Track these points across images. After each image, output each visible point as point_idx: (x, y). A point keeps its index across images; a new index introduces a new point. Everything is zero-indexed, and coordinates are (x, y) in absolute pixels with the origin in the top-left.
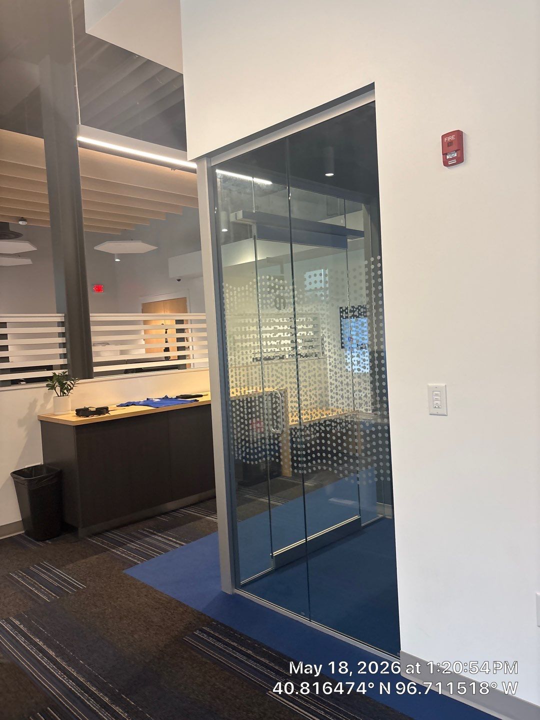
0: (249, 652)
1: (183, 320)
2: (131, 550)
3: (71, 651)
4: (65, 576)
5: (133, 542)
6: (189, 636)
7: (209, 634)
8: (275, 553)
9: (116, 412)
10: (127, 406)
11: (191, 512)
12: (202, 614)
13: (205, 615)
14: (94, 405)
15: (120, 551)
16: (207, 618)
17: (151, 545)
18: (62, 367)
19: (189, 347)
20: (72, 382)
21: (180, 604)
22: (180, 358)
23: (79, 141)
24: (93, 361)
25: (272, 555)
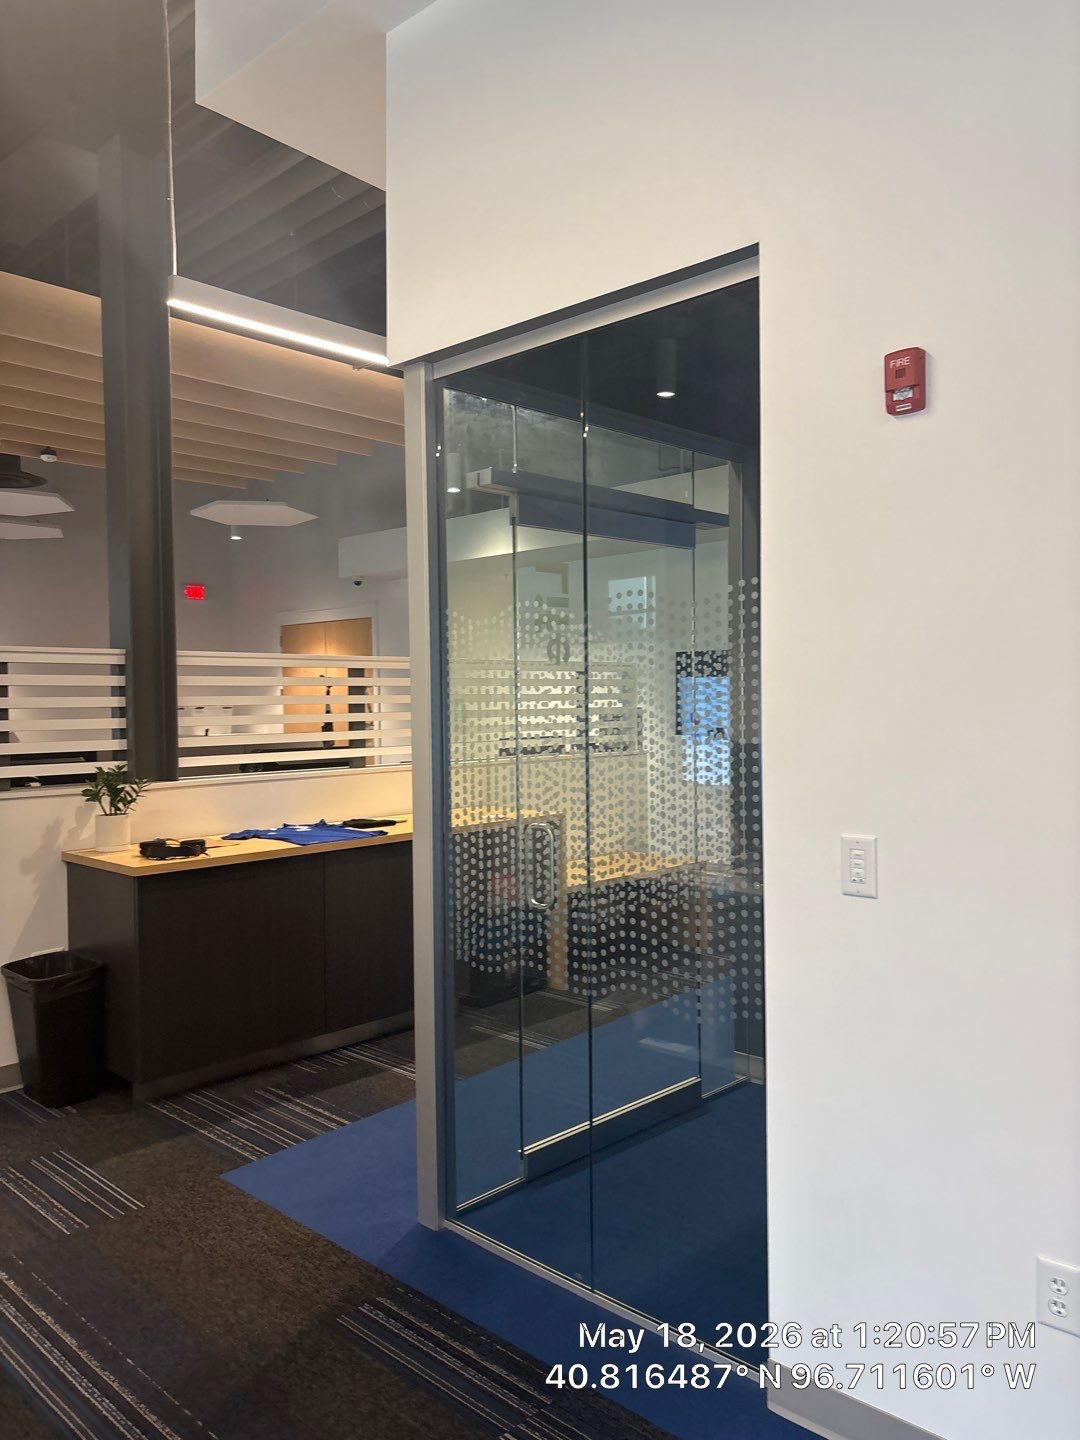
0: (469, 1352)
1: (362, 670)
2: (238, 1131)
3: (109, 1338)
4: (102, 1182)
5: (243, 1115)
6: (349, 1315)
7: (389, 1314)
8: (529, 1149)
9: (221, 852)
10: (244, 838)
11: (364, 1056)
12: (376, 1270)
13: (381, 1273)
14: (175, 835)
15: (215, 1134)
16: (388, 1280)
17: (279, 1121)
18: (116, 755)
19: (372, 724)
20: (135, 786)
21: (334, 1248)
22: (353, 744)
23: (171, 308)
24: (180, 746)
25: (522, 1153)
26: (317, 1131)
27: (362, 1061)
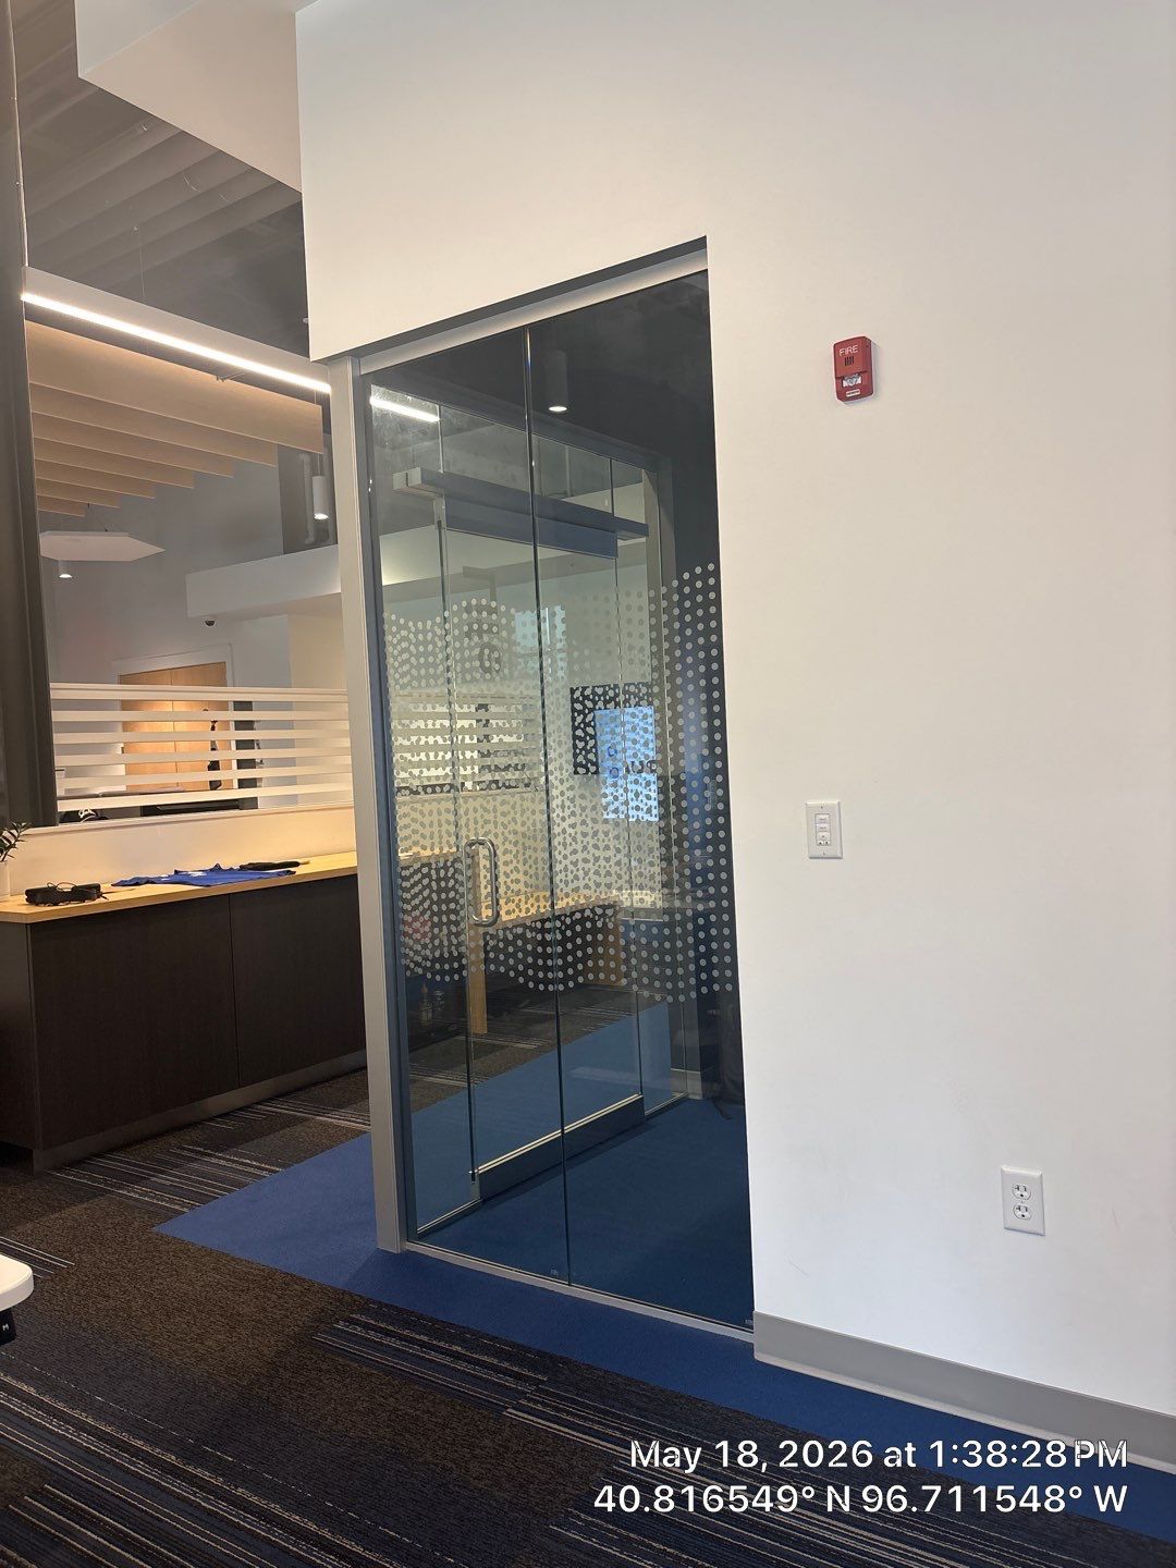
0: (455, 1348)
1: (250, 702)
2: (162, 1188)
3: (71, 1381)
5: (162, 1172)
6: (325, 1332)
7: (367, 1327)
8: (483, 1168)
9: (119, 896)
10: (137, 884)
12: (344, 1292)
13: (350, 1294)
15: (136, 1193)
16: (356, 1297)
17: (205, 1175)
19: (261, 762)
20: (14, 831)
21: (296, 1279)
22: (243, 784)
23: (26, 304)
24: (58, 789)
25: (473, 1173)
26: (249, 1180)
27: (281, 1113)
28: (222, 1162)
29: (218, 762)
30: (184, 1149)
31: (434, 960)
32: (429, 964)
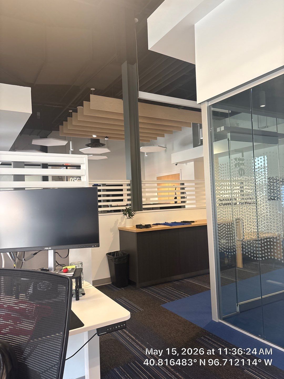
1: (184, 183)
2: (162, 296)
3: (142, 338)
4: (133, 304)
6: (198, 339)
7: (209, 339)
9: (154, 227)
12: (204, 329)
15: (157, 296)
16: (207, 332)
17: (172, 294)
18: (129, 205)
19: (186, 197)
20: (134, 212)
21: (192, 324)
22: (182, 202)
24: (143, 203)
25: (237, 305)
26: (182, 297)
27: (190, 282)
28: (176, 292)
29: (176, 197)
30: (168, 287)
31: (226, 249)
32: (225, 250)
